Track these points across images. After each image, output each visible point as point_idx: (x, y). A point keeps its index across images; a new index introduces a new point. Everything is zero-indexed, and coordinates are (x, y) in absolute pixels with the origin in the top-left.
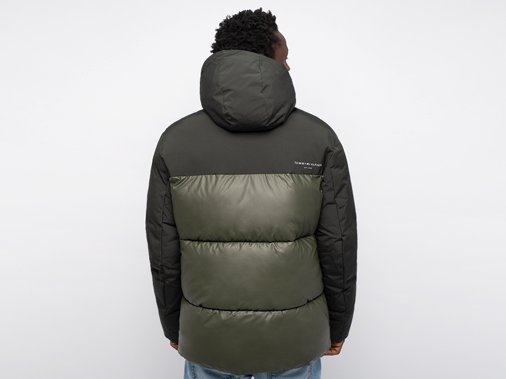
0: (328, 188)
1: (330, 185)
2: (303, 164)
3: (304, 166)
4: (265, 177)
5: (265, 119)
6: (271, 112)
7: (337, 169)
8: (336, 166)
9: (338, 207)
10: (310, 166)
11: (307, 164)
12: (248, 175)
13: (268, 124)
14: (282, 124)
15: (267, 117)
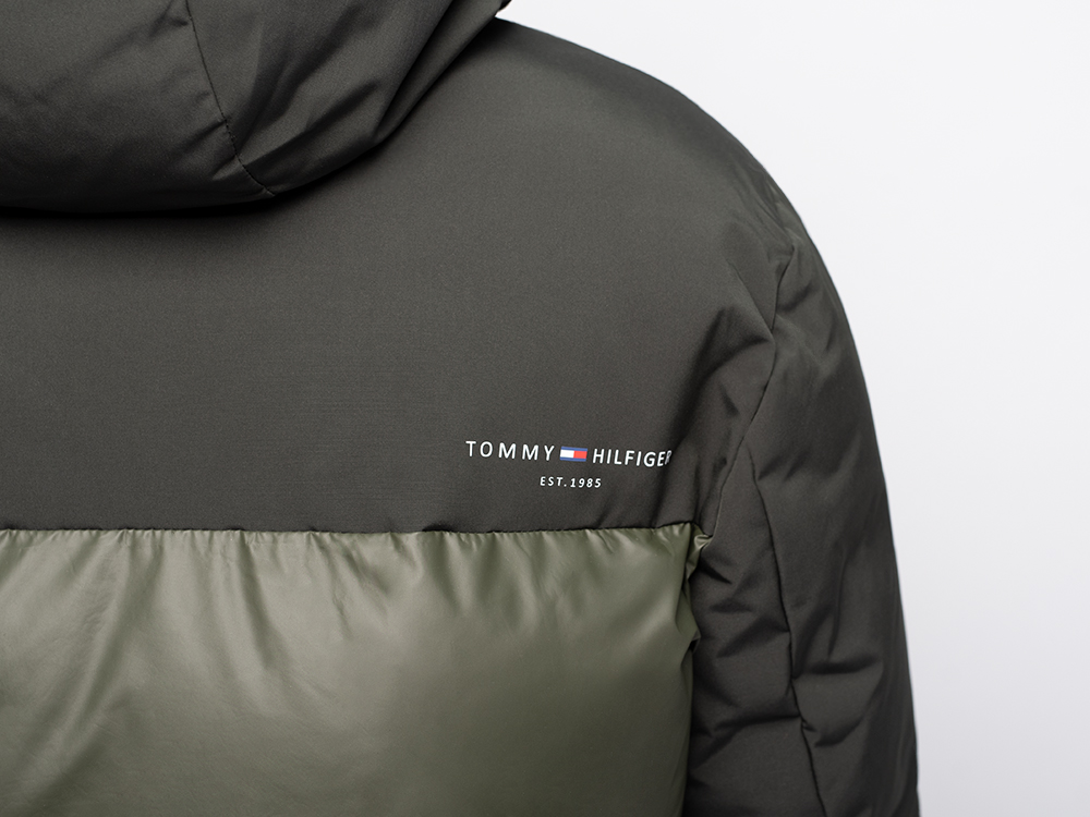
0: (741, 622)
1: (761, 598)
2: (531, 453)
3: (541, 466)
4: (234, 552)
5: (201, 122)
6: (243, 70)
7: (801, 481)
8: (788, 459)
9: (813, 738)
10: (588, 468)
11: (567, 454)
12: (109, 539)
13: (236, 167)
14: (365, 155)
15: (210, 112)
